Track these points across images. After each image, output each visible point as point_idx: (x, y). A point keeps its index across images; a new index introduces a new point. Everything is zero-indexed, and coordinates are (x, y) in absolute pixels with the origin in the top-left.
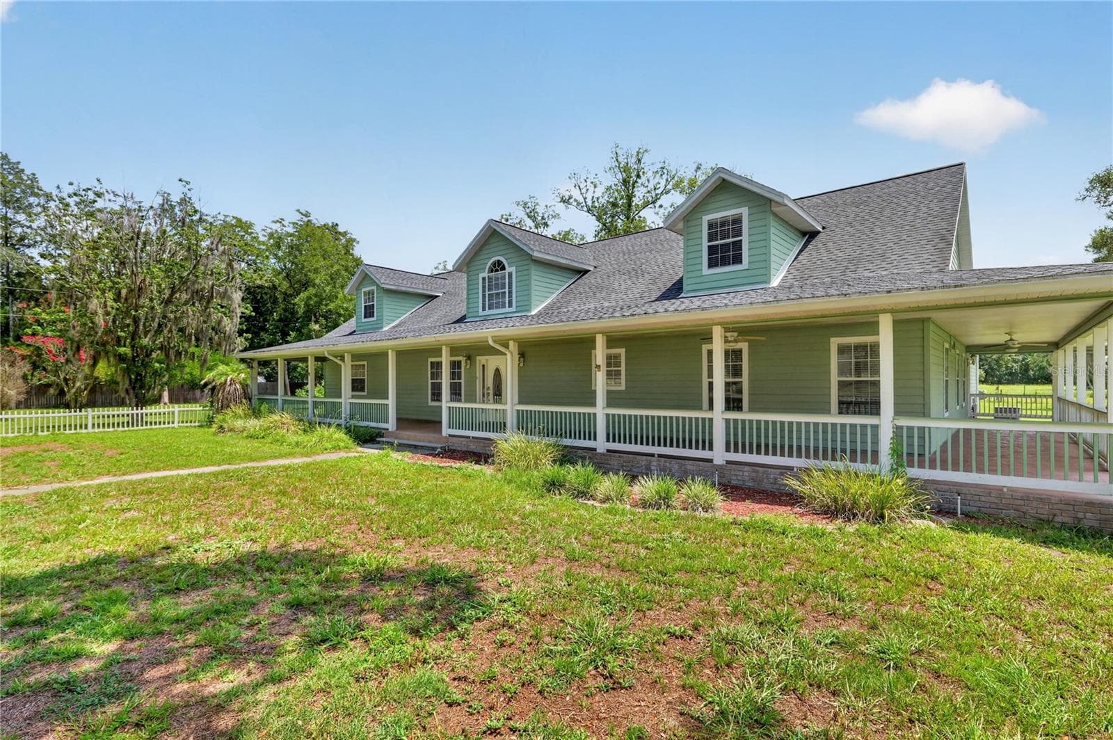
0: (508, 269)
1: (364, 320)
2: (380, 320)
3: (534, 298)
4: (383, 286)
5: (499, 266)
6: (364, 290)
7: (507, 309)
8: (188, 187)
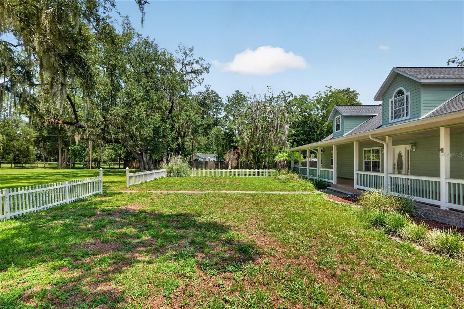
0: (406, 94)
1: (336, 132)
2: (343, 131)
3: (422, 108)
4: (343, 114)
5: (401, 93)
6: (336, 117)
7: (405, 118)
8: (270, 88)
